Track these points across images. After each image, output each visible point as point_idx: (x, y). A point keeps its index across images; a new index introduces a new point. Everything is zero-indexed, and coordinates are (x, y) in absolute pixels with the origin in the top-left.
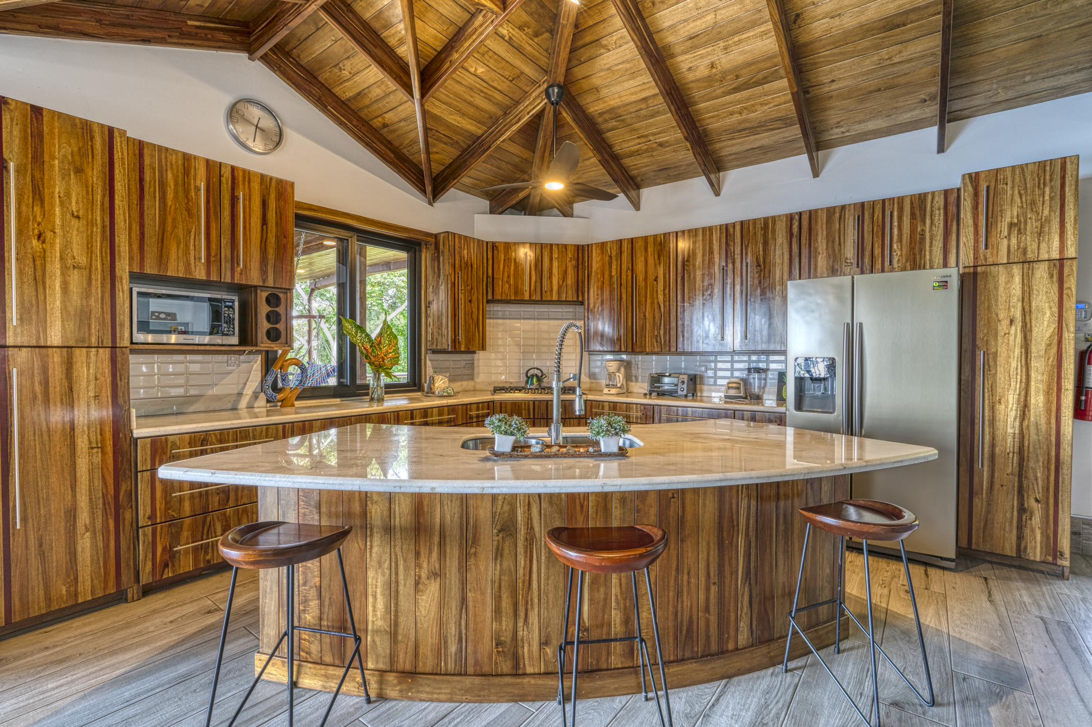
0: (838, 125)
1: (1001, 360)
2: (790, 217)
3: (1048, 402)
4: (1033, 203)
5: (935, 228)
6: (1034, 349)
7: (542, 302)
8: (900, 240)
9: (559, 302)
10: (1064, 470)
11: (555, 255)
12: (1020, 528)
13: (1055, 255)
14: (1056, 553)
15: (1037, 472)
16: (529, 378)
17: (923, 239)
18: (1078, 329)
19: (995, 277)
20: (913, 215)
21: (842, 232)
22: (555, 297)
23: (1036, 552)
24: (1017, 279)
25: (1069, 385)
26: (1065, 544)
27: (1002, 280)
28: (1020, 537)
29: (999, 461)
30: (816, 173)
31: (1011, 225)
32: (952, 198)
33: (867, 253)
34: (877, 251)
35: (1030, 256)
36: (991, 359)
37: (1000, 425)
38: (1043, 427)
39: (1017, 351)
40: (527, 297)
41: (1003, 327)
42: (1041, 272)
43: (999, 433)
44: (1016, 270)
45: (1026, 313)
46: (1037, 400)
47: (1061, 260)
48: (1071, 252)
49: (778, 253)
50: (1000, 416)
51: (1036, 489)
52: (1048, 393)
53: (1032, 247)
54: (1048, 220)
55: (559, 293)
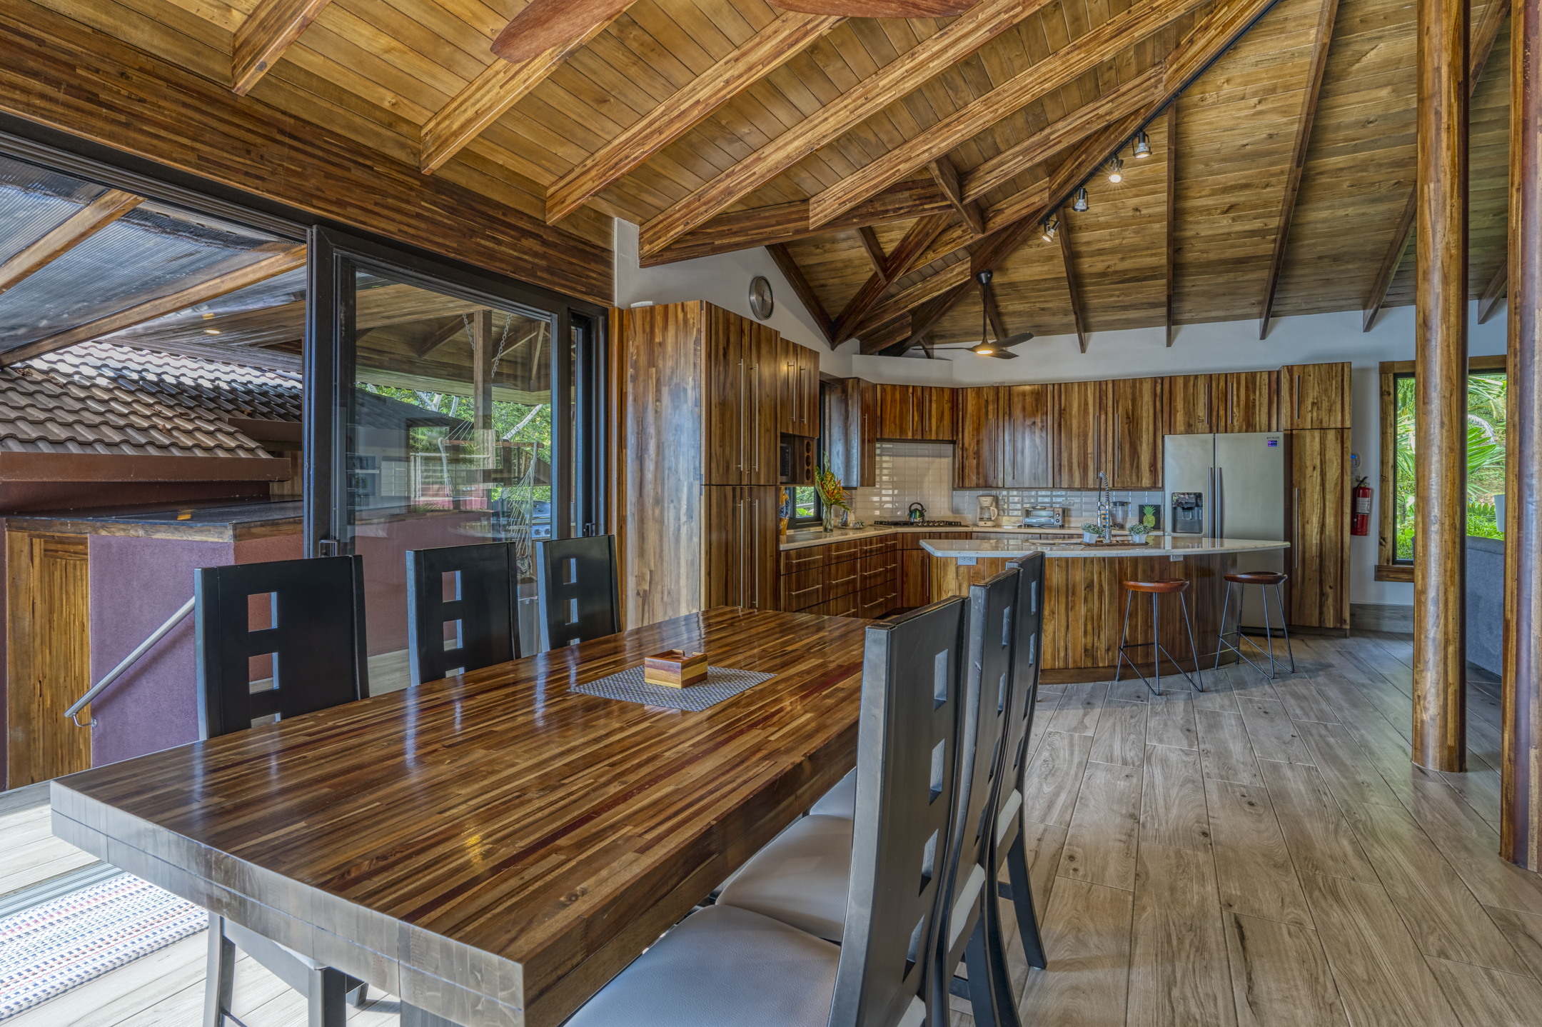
0: (1190, 311)
1: (1308, 494)
2: (1155, 380)
3: (1336, 522)
4: (1326, 390)
5: (1262, 397)
6: (1327, 486)
7: (923, 441)
8: (1238, 405)
9: (937, 441)
10: (1346, 566)
11: (934, 398)
12: (1321, 606)
13: (1339, 425)
14: (1342, 621)
15: (1331, 567)
16: (912, 512)
17: (1254, 406)
18: (1352, 473)
19: (1304, 437)
20: (1247, 387)
21: (1195, 396)
22: (933, 437)
23: (1330, 622)
24: (1317, 440)
25: (1348, 510)
26: (1347, 616)
27: (1308, 440)
28: (1321, 613)
29: (1308, 562)
30: (1169, 343)
31: (1313, 404)
32: (1274, 377)
33: (1215, 414)
34: (1222, 413)
35: (1325, 425)
36: (1302, 492)
37: (1308, 538)
38: (1334, 538)
39: (1318, 488)
40: (910, 436)
41: (1309, 471)
42: (1331, 435)
43: (1308, 544)
44: (1317, 434)
45: (1323, 462)
46: (1330, 520)
47: (1342, 429)
48: (1348, 424)
49: (1145, 408)
50: (1308, 532)
51: (1330, 579)
52: (1336, 516)
53: (1325, 419)
54: (1335, 403)
55: (937, 433)
